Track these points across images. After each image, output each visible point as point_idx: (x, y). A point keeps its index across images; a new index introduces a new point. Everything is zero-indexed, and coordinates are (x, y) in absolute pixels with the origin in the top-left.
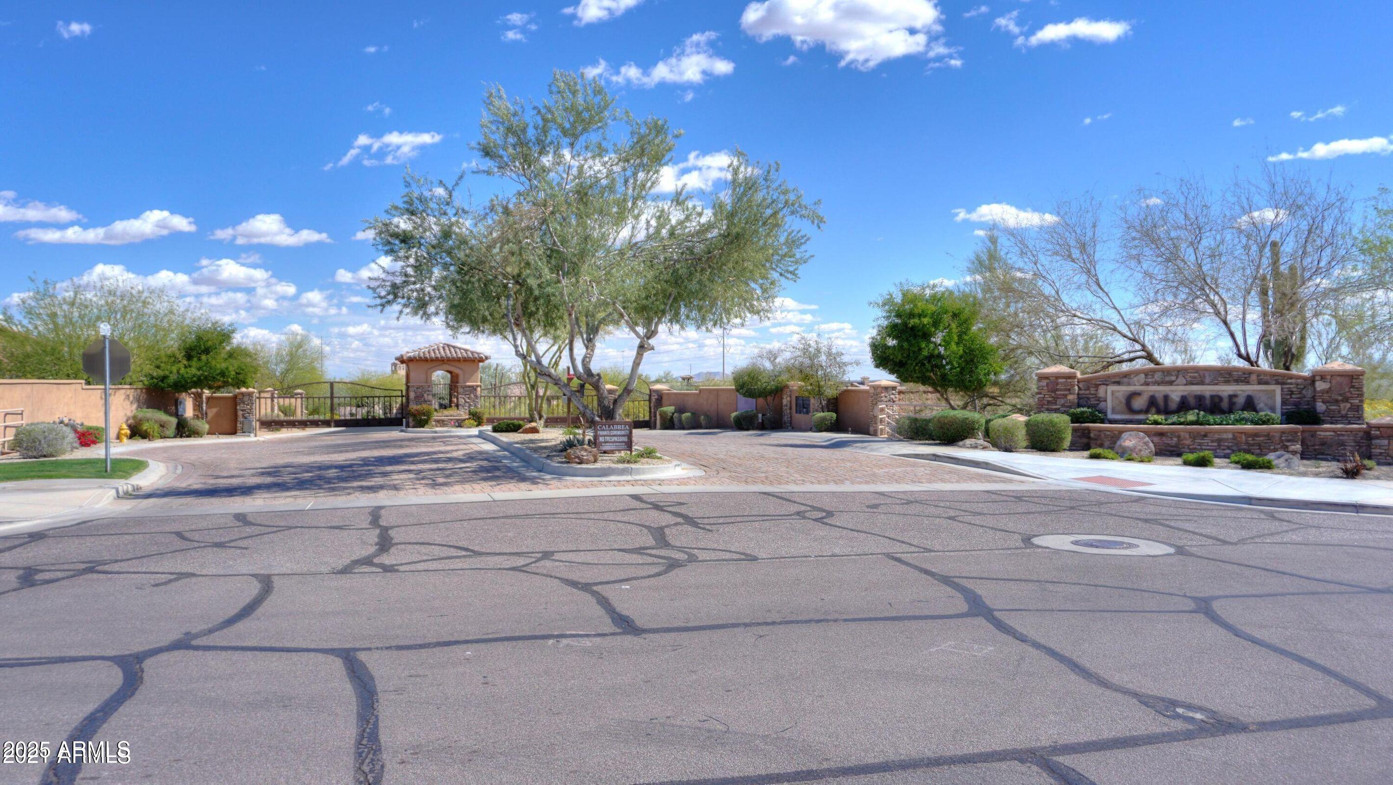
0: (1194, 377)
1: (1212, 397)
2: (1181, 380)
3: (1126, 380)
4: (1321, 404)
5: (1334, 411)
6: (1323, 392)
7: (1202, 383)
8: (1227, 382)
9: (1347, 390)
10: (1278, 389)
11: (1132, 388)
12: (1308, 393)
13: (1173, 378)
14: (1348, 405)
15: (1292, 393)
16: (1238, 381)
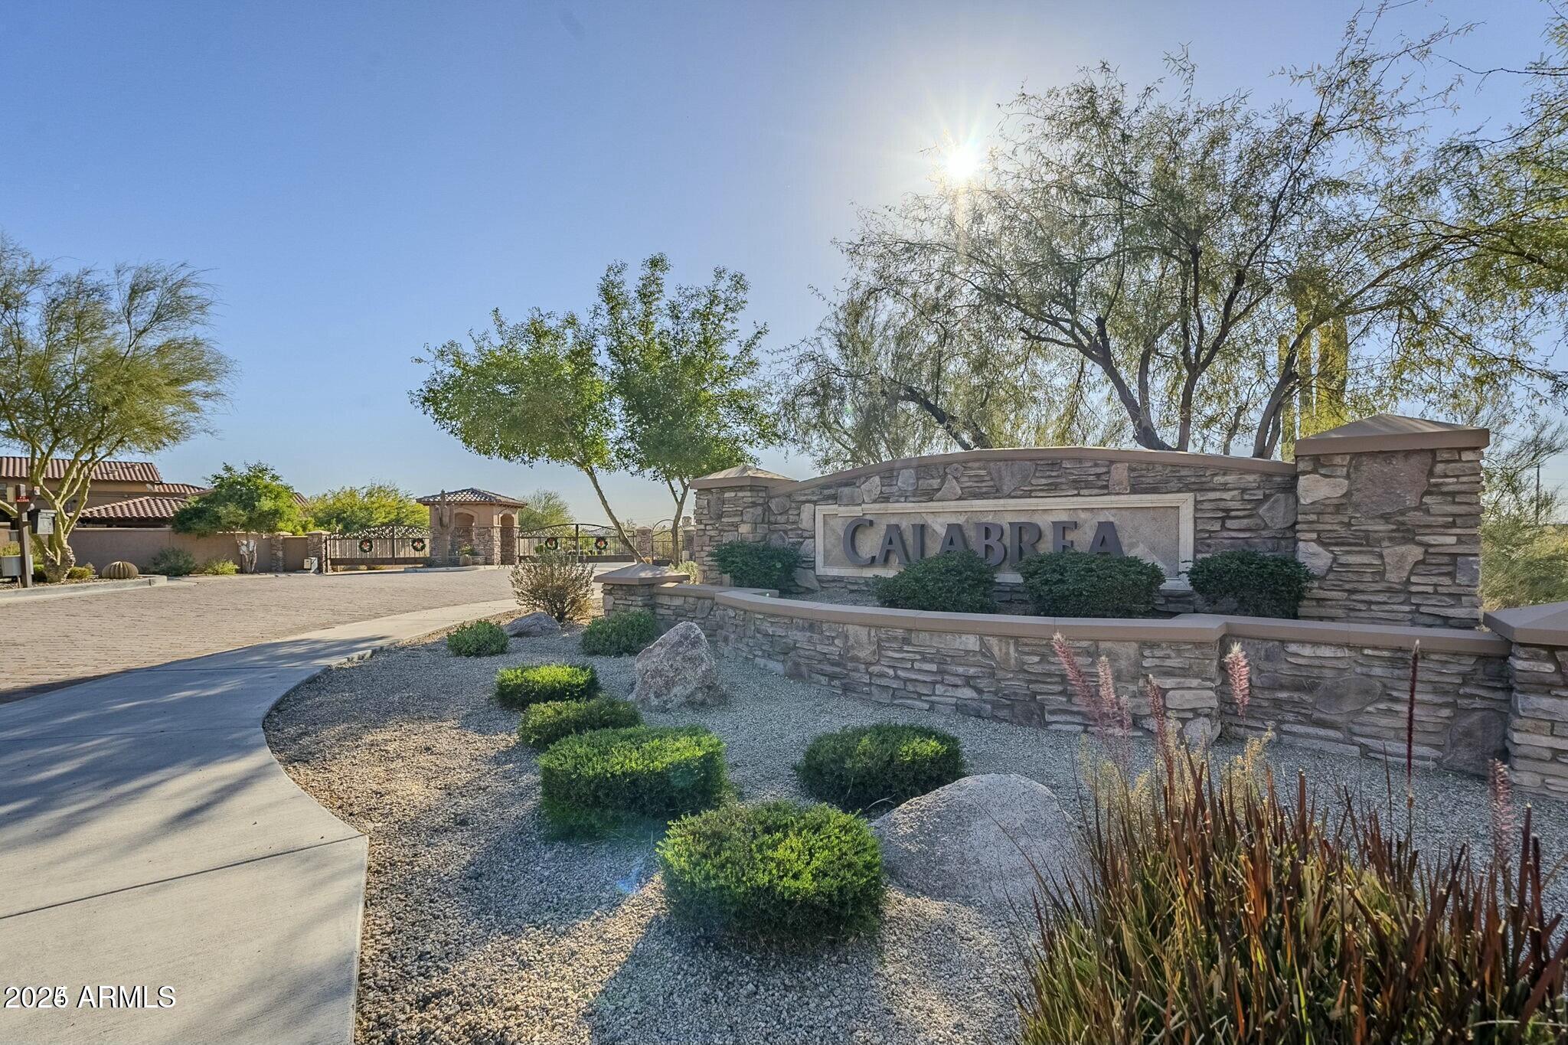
0: (980, 479)
1: (1020, 528)
2: (952, 486)
3: (846, 490)
4: (1314, 547)
5: (1358, 570)
6: (1321, 508)
7: (996, 493)
8: (1053, 488)
9: (1411, 500)
10: (1185, 503)
11: (857, 511)
12: (1275, 515)
13: (935, 483)
14: (1415, 553)
15: (1227, 515)
16: (1079, 486)
